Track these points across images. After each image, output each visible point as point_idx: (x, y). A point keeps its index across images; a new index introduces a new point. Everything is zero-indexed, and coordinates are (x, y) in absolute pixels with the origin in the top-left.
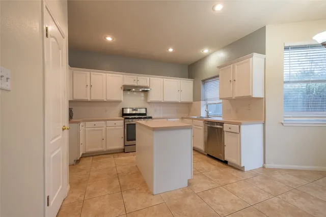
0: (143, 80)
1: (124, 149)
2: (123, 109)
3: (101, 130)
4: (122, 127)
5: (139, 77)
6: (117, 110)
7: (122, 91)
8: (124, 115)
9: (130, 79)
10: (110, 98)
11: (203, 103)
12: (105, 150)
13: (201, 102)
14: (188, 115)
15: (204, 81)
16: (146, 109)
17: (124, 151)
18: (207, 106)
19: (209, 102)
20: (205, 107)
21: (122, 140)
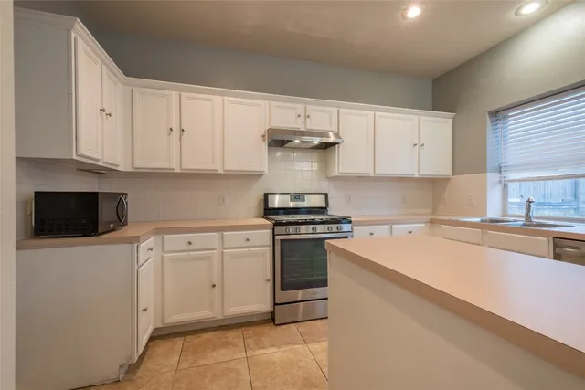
0: (321, 116)
1: (273, 314)
2: (266, 195)
3: (209, 258)
4: (268, 250)
5: (309, 107)
6: (252, 200)
7: (265, 146)
8: (268, 211)
9: (285, 113)
10: (233, 165)
11: (492, 177)
12: (220, 317)
13: (488, 174)
14: (434, 213)
15: (497, 114)
16: (326, 195)
17: (271, 319)
18: (505, 186)
19: (512, 176)
20: (499, 189)
21: (269, 286)
